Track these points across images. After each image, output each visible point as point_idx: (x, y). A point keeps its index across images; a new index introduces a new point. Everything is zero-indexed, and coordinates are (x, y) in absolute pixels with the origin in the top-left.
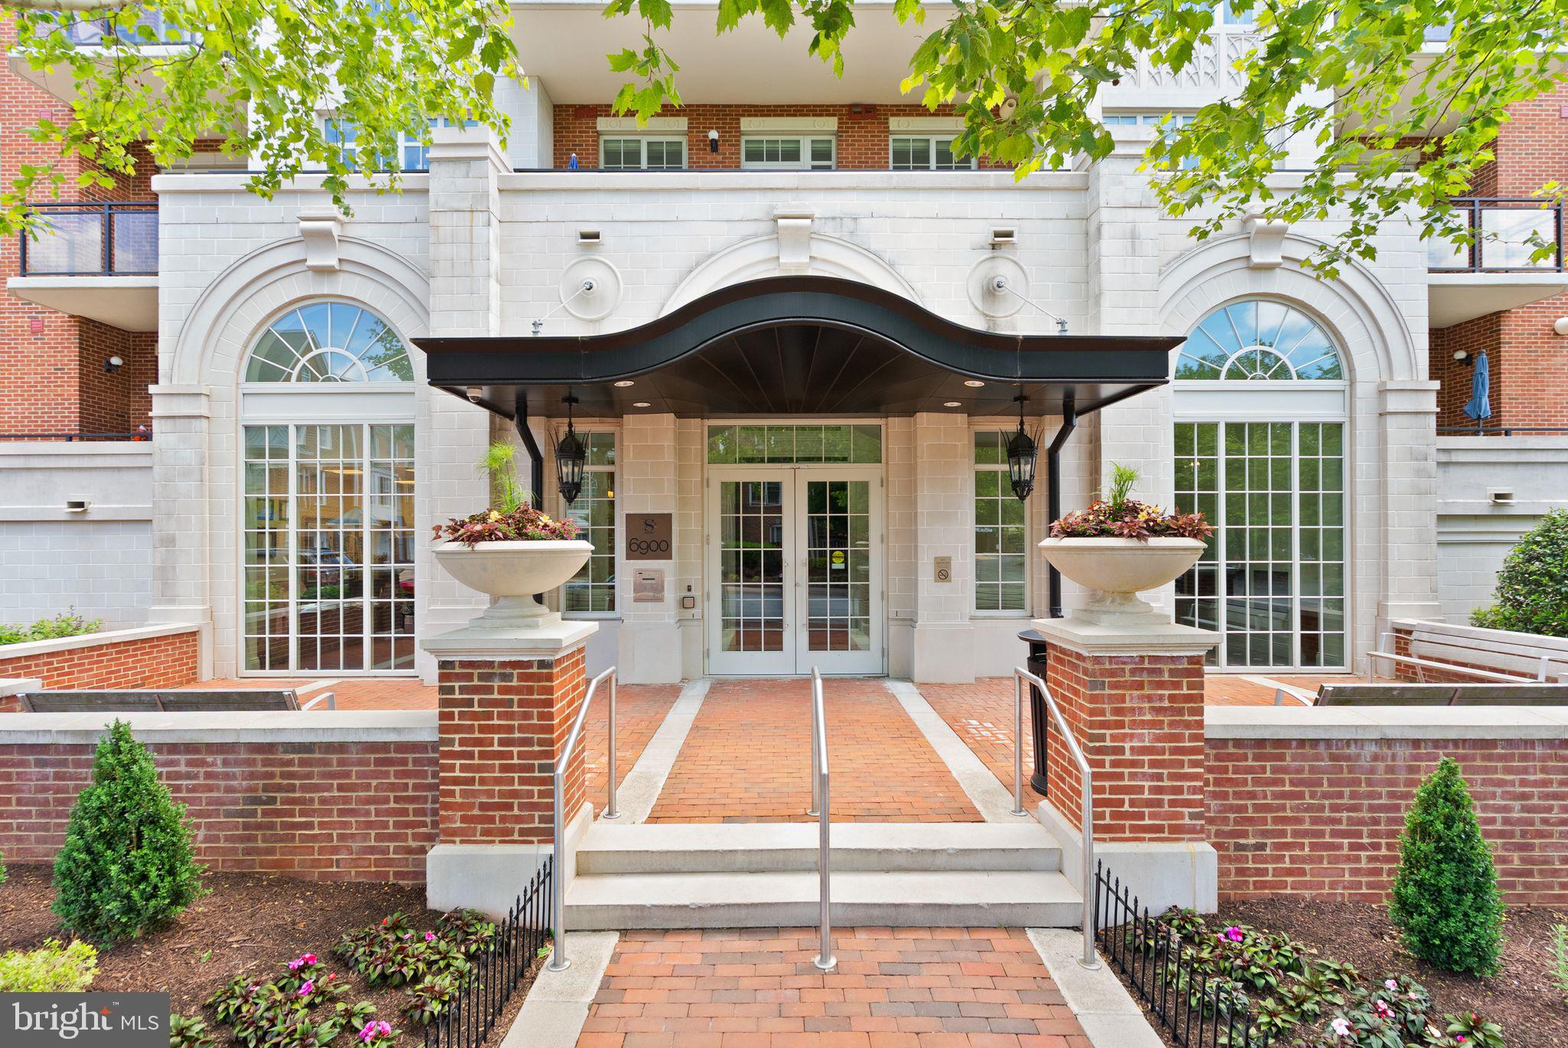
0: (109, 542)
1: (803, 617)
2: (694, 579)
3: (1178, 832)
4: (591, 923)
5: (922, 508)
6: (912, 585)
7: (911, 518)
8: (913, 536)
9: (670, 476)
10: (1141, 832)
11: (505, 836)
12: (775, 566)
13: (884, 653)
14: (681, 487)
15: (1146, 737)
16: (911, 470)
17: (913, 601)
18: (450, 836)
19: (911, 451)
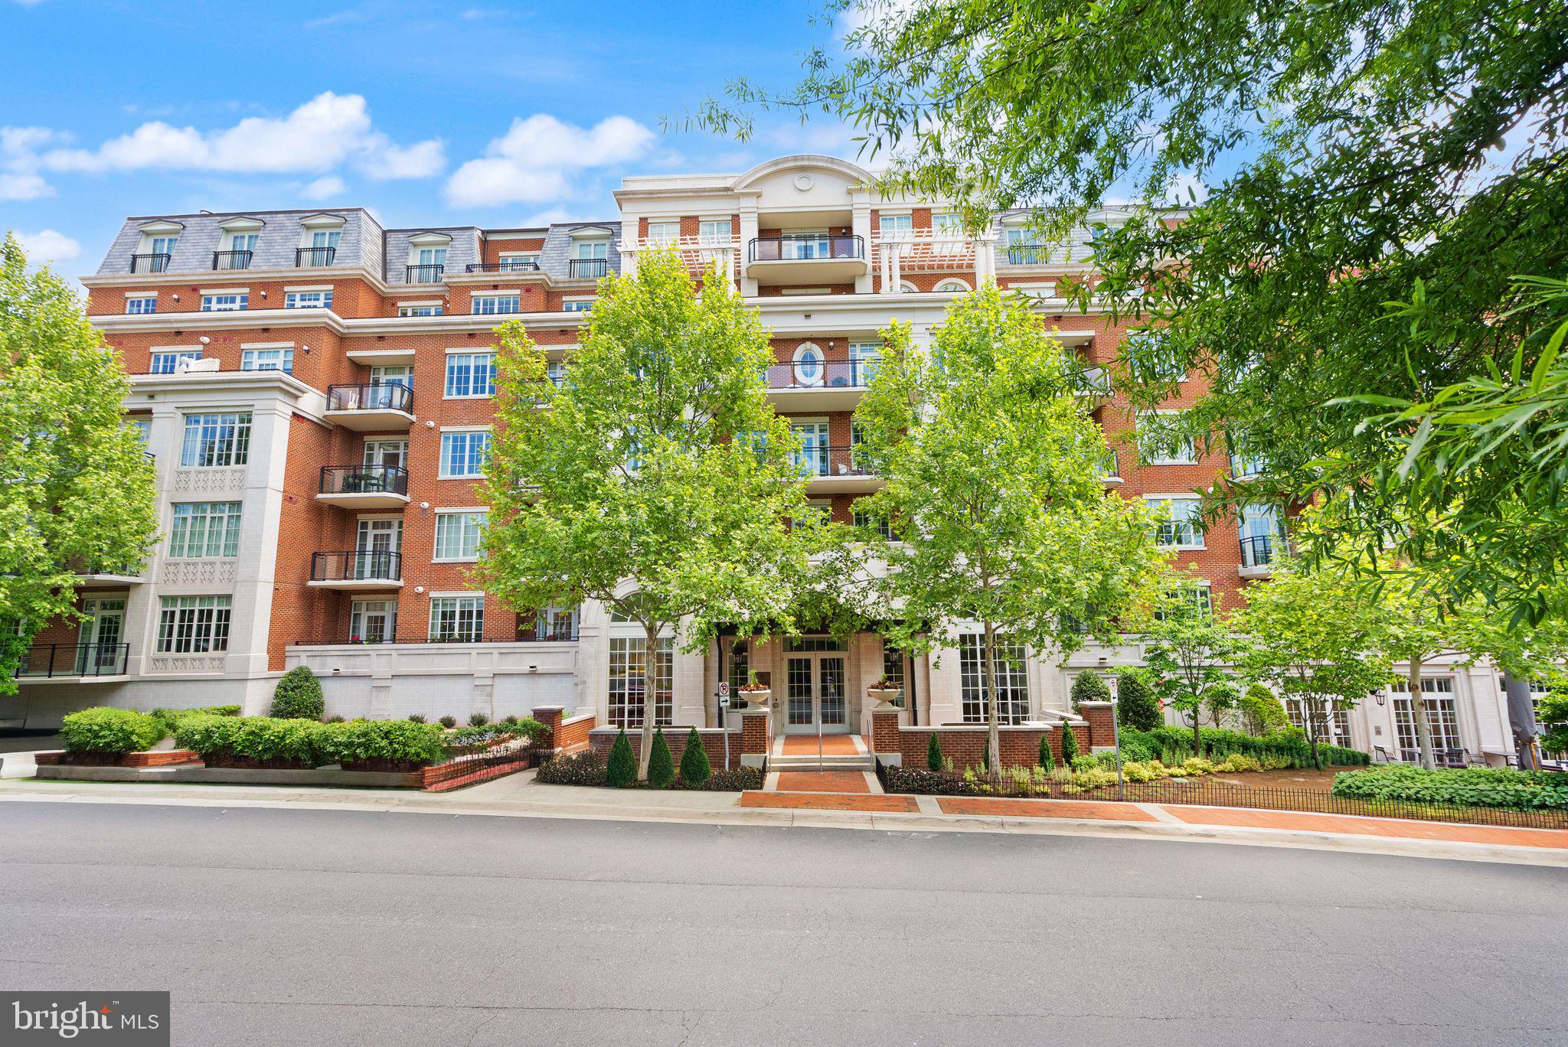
0: (543, 682)
1: (819, 711)
2: (778, 696)
3: (894, 751)
4: (776, 770)
5: (863, 669)
6: (859, 698)
7: (859, 673)
8: (859, 679)
9: (769, 658)
10: (886, 751)
11: (756, 752)
12: (809, 691)
13: (851, 725)
14: (773, 661)
15: (887, 731)
16: (858, 653)
17: (860, 704)
18: (745, 752)
19: (858, 647)
